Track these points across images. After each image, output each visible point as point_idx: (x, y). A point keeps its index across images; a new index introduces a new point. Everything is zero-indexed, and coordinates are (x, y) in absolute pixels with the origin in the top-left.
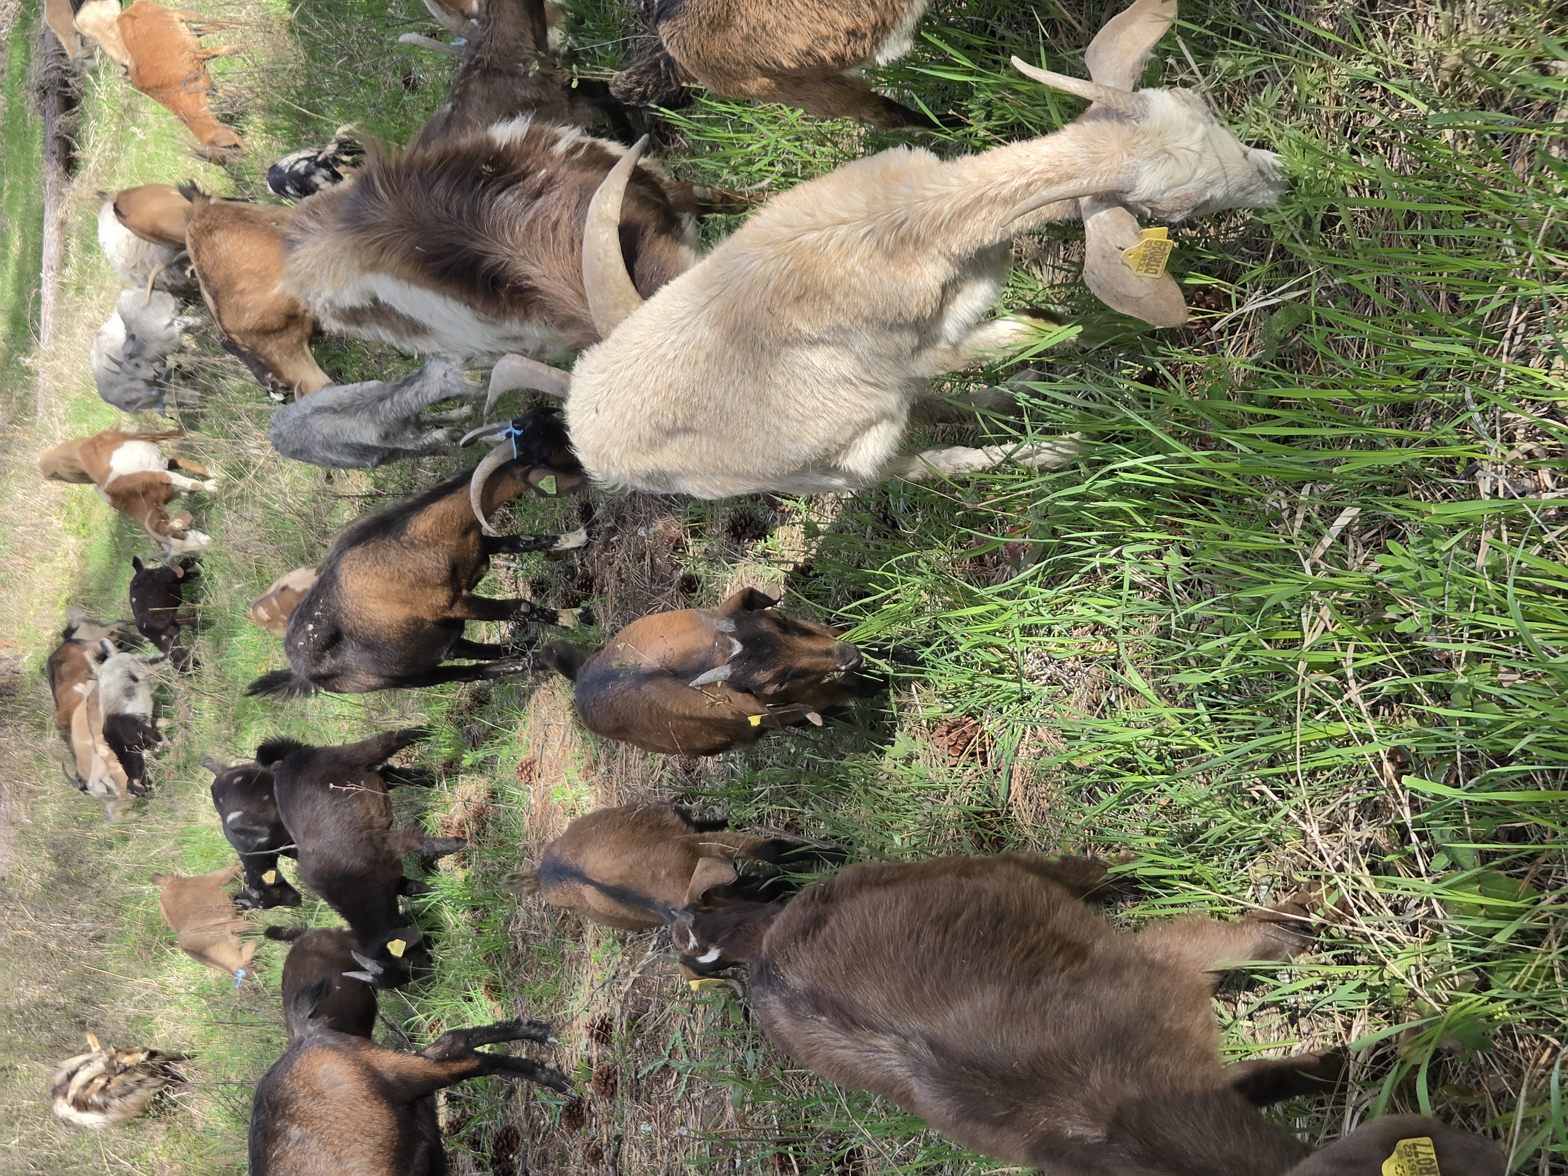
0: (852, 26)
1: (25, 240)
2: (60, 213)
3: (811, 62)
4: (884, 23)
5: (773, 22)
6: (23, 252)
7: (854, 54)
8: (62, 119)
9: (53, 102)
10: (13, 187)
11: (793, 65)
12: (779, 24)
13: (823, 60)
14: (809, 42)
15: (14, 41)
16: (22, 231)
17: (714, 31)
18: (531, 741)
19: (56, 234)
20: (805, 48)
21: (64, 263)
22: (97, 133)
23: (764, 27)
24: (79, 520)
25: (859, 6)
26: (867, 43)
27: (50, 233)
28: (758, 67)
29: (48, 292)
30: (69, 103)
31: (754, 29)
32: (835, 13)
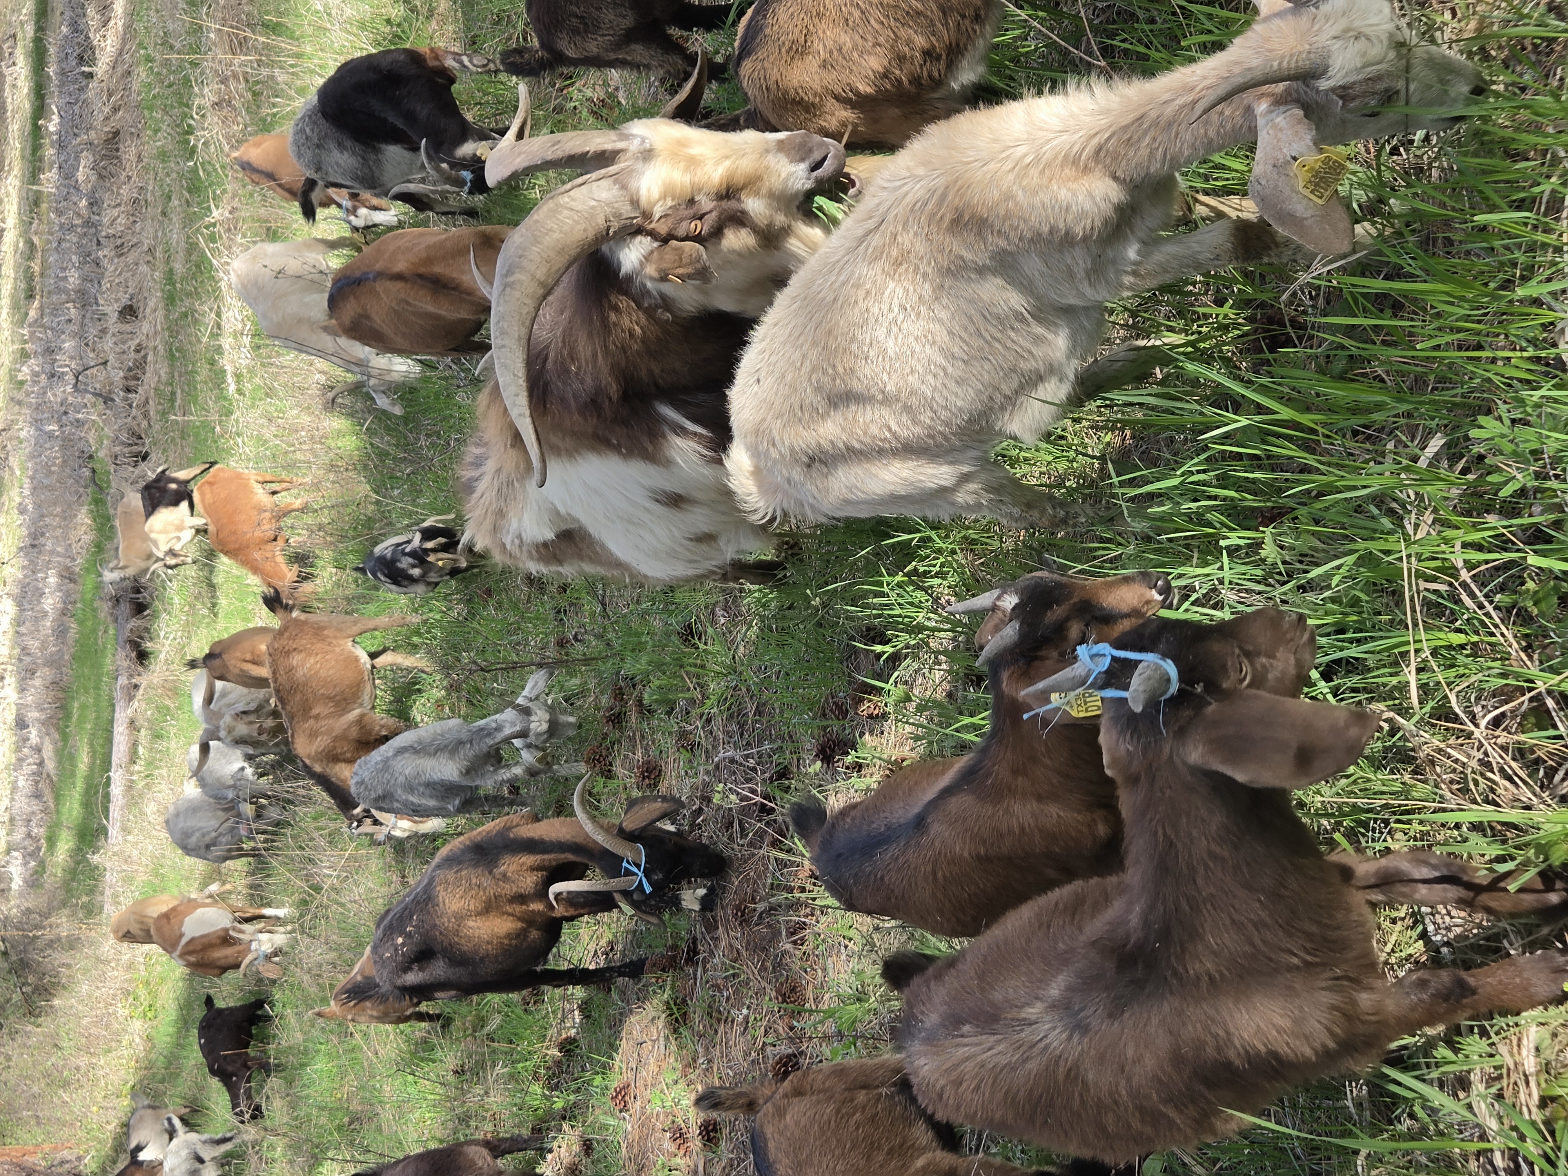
0: (927, 46)
1: (93, 753)
2: (130, 712)
3: (888, 87)
4: (958, 45)
5: (849, 45)
6: (92, 767)
7: (930, 76)
8: (134, 623)
9: (125, 608)
10: (83, 707)
11: (869, 90)
12: (855, 47)
13: (899, 81)
14: (886, 63)
15: (87, 570)
16: (91, 745)
17: (792, 58)
18: (624, 1066)
19: (126, 732)
20: (881, 70)
21: (133, 757)
22: (168, 626)
23: (840, 50)
24: (146, 1003)
25: (934, 25)
26: (943, 64)
27: (120, 732)
28: (837, 98)
29: (116, 790)
30: (140, 608)
31: (831, 52)
32: (911, 32)
